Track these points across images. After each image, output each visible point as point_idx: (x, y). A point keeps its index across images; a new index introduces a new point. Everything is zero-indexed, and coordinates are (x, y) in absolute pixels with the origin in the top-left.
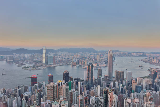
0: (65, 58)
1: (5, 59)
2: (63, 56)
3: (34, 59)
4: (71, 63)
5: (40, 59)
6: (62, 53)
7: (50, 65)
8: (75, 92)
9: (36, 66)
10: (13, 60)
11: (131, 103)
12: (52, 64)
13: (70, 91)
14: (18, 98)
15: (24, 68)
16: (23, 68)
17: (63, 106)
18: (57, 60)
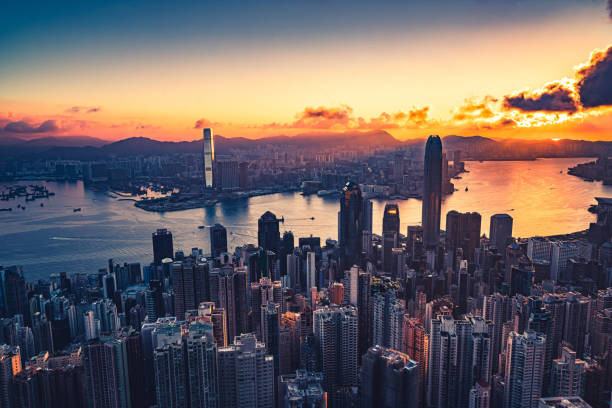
0: (282, 169)
1: (81, 176)
2: (277, 162)
3: (178, 175)
4: (302, 186)
5: (198, 174)
6: (277, 150)
7: (229, 192)
8: (270, 287)
9: (181, 198)
10: (105, 179)
11: (454, 336)
12: (237, 191)
13: (255, 286)
14: (102, 306)
15: (141, 205)
16: (136, 205)
17: (195, 338)
18: (253, 173)
